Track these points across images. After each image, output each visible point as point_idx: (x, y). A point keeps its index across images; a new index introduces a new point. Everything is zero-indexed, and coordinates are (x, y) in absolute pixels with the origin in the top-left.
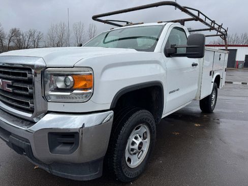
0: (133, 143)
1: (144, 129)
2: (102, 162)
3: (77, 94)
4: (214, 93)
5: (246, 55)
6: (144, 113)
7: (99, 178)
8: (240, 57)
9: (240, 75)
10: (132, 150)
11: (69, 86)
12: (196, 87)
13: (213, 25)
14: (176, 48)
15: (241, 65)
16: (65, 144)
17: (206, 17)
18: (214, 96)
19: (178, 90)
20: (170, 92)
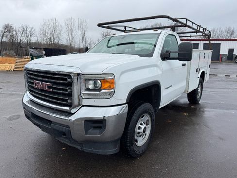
0: (140, 128)
1: (147, 117)
2: (120, 141)
3: (103, 93)
4: (200, 87)
5: (229, 49)
6: (147, 106)
7: (118, 153)
8: (224, 51)
9: (224, 68)
10: (139, 133)
11: (98, 87)
12: (185, 83)
13: (198, 29)
14: (170, 54)
15: (224, 58)
16: (95, 128)
17: (193, 23)
18: (200, 89)
19: (171, 86)
20: (166, 88)
